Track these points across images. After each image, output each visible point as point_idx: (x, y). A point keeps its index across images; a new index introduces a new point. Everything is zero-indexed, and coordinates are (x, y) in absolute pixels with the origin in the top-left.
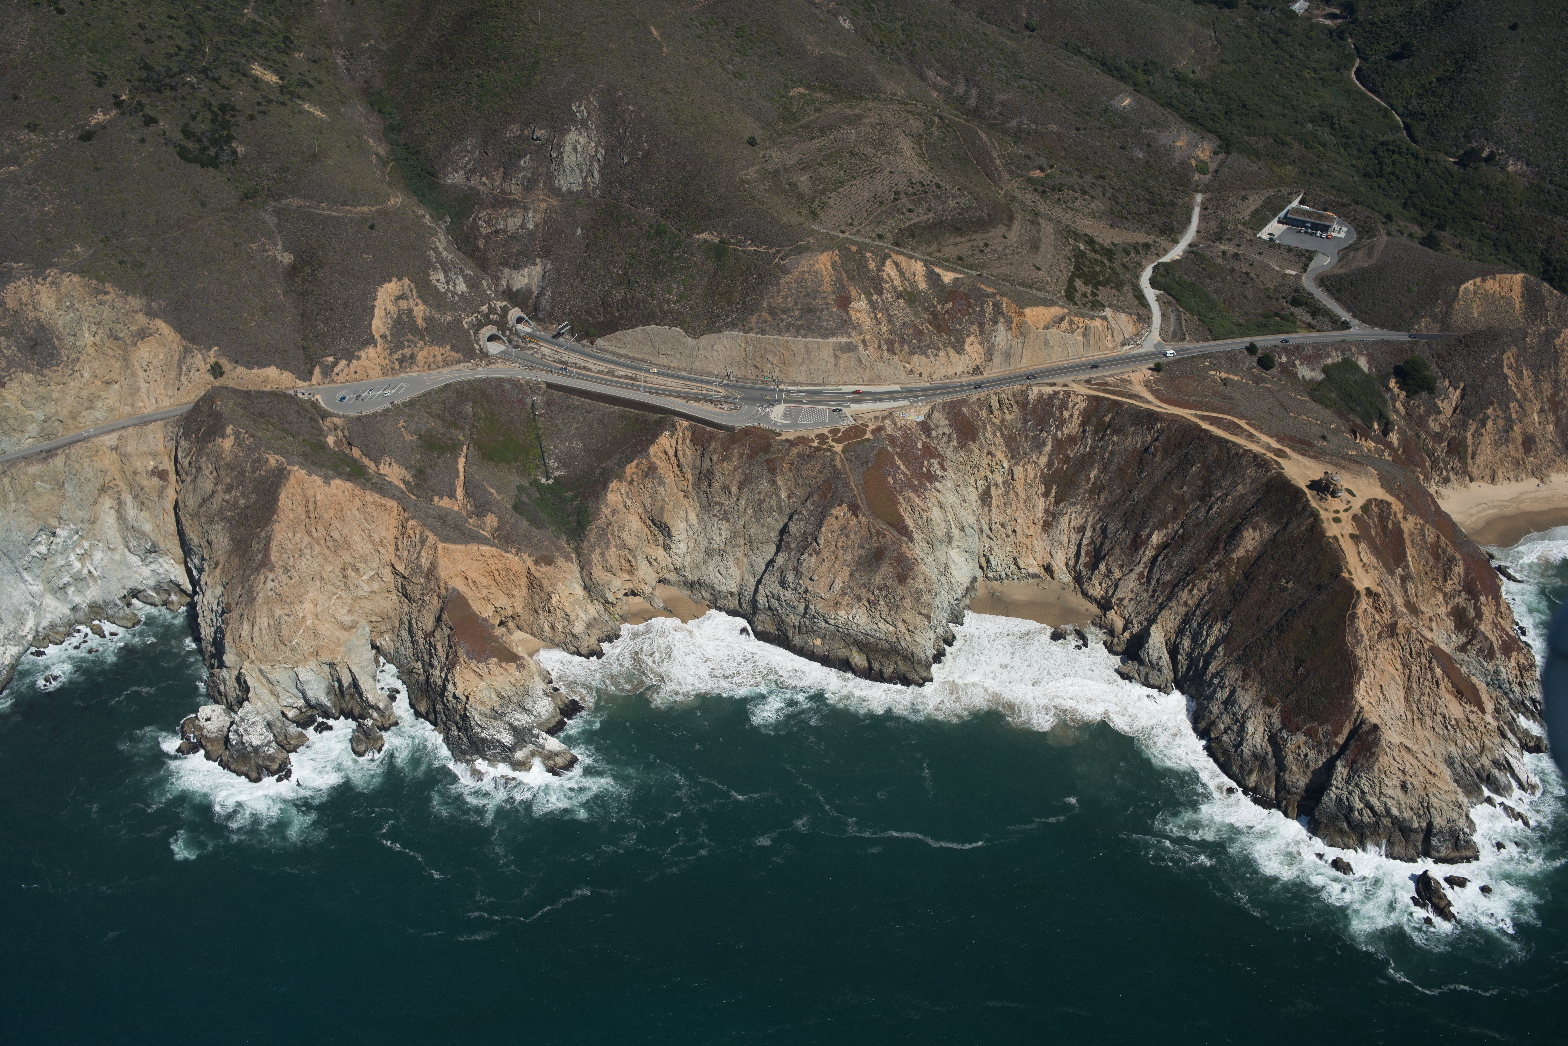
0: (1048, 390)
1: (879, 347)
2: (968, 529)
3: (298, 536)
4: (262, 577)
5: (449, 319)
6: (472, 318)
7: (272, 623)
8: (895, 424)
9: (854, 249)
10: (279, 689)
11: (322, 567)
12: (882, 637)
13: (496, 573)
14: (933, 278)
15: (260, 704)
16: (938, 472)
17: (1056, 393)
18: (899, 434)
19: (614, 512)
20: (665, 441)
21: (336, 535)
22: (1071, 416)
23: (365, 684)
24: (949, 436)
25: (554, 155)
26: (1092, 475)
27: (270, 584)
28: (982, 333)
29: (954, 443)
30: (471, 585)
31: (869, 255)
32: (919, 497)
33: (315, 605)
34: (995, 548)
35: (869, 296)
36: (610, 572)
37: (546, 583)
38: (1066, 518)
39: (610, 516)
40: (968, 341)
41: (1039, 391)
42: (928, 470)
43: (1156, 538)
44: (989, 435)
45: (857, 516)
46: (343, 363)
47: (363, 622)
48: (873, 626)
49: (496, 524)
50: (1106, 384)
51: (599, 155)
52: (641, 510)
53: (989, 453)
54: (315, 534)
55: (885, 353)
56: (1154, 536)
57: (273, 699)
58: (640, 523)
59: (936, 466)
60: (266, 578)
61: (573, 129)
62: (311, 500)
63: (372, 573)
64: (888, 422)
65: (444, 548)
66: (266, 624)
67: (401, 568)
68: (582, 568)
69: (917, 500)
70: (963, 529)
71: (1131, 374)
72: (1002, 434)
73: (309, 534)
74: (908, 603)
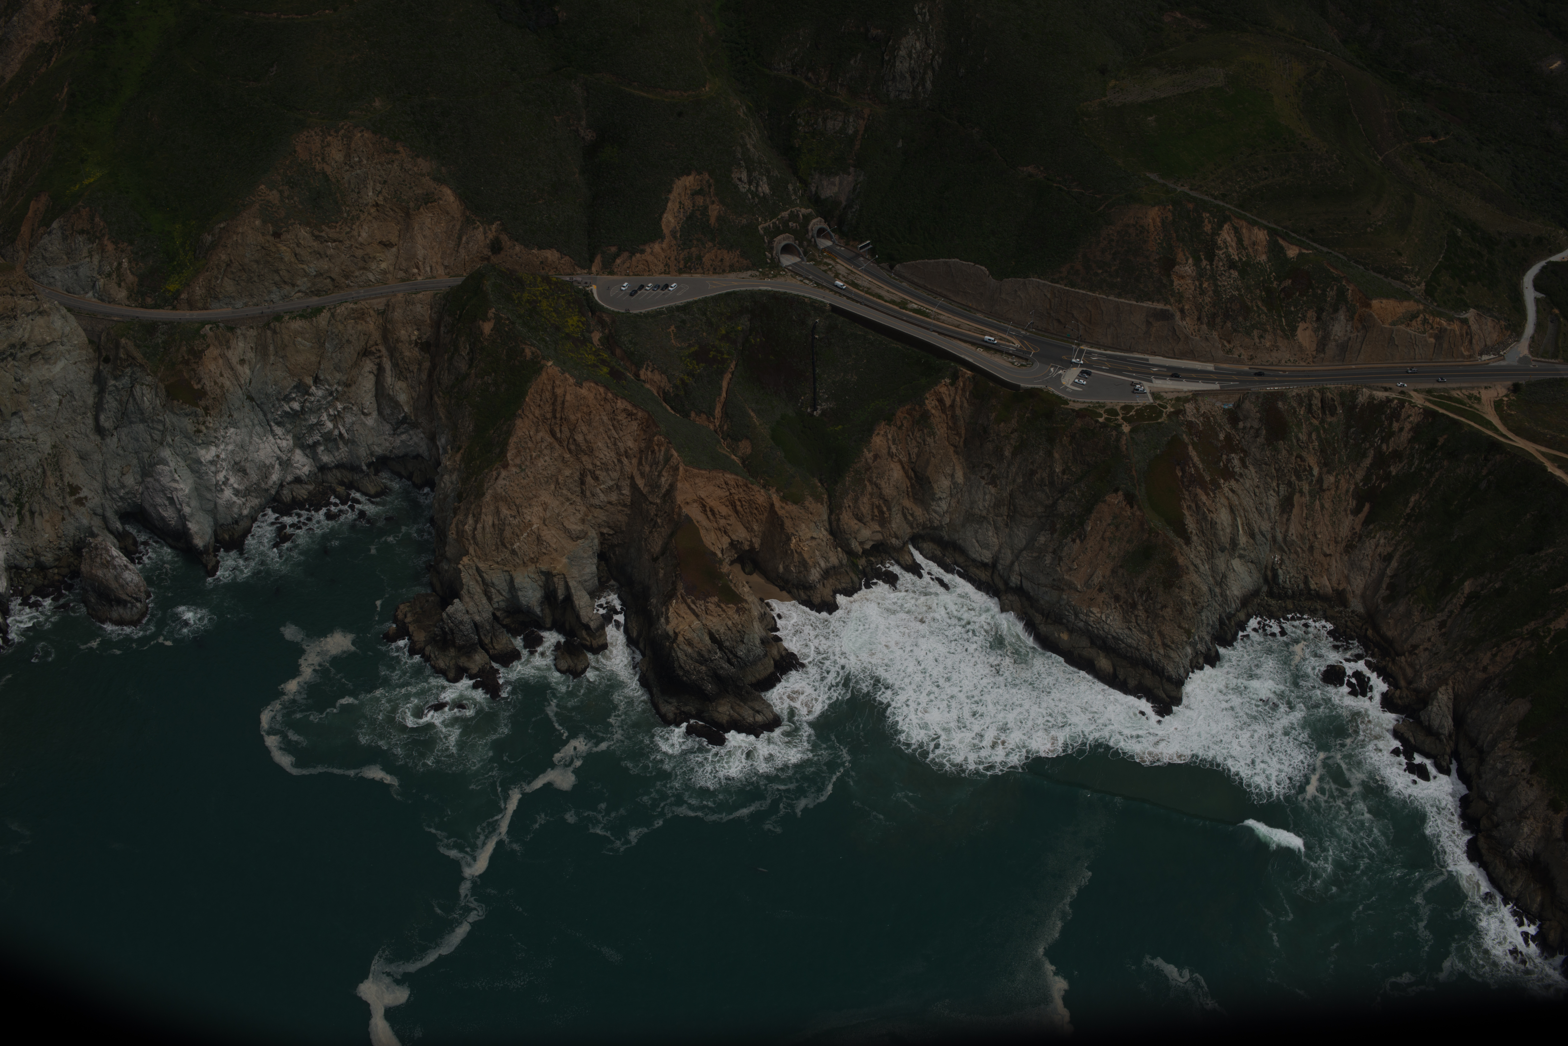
0: (1381, 395)
1: (1199, 319)
2: (1259, 537)
3: (541, 434)
4: (494, 473)
5: (744, 221)
6: (769, 224)
7: (496, 522)
8: (1198, 410)
9: (1191, 206)
10: (493, 590)
11: (560, 471)
12: (1134, 644)
13: (738, 503)
14: (1275, 250)
15: (471, 604)
16: (1237, 470)
17: (1389, 400)
18: (1199, 421)
19: (876, 457)
20: (944, 389)
21: (579, 438)
22: (1401, 429)
23: (581, 599)
24: (1258, 430)
25: (886, 58)
26: (1413, 499)
27: (501, 482)
28: (1318, 319)
29: (1261, 440)
30: (709, 513)
31: (1206, 215)
32: (1207, 494)
33: (545, 510)
34: (1287, 562)
35: (1197, 261)
36: (860, 520)
37: (788, 523)
38: (1373, 542)
39: (870, 461)
40: (1302, 326)
41: (1370, 395)
42: (1226, 466)
43: (1468, 586)
44: (1303, 437)
45: (1132, 507)
46: (626, 255)
47: (593, 533)
48: (1126, 631)
49: (749, 451)
50: (1450, 398)
51: (935, 63)
52: (905, 459)
53: (1299, 456)
54: (559, 435)
55: (1204, 327)
56: (1466, 584)
57: (484, 601)
58: (901, 472)
59: (1236, 462)
60: (499, 475)
61: (911, 32)
62: (559, 400)
63: (611, 483)
64: (1189, 407)
65: (686, 471)
66: (490, 523)
67: (640, 483)
68: (831, 512)
69: (1204, 498)
70: (1252, 535)
71: (1483, 392)
72: (1319, 436)
73: (553, 434)
74: (1168, 612)
